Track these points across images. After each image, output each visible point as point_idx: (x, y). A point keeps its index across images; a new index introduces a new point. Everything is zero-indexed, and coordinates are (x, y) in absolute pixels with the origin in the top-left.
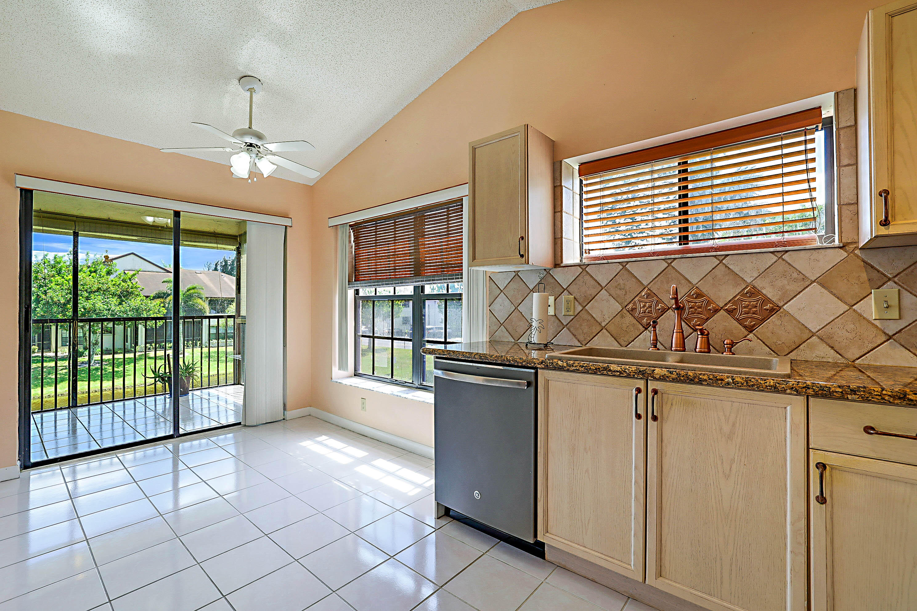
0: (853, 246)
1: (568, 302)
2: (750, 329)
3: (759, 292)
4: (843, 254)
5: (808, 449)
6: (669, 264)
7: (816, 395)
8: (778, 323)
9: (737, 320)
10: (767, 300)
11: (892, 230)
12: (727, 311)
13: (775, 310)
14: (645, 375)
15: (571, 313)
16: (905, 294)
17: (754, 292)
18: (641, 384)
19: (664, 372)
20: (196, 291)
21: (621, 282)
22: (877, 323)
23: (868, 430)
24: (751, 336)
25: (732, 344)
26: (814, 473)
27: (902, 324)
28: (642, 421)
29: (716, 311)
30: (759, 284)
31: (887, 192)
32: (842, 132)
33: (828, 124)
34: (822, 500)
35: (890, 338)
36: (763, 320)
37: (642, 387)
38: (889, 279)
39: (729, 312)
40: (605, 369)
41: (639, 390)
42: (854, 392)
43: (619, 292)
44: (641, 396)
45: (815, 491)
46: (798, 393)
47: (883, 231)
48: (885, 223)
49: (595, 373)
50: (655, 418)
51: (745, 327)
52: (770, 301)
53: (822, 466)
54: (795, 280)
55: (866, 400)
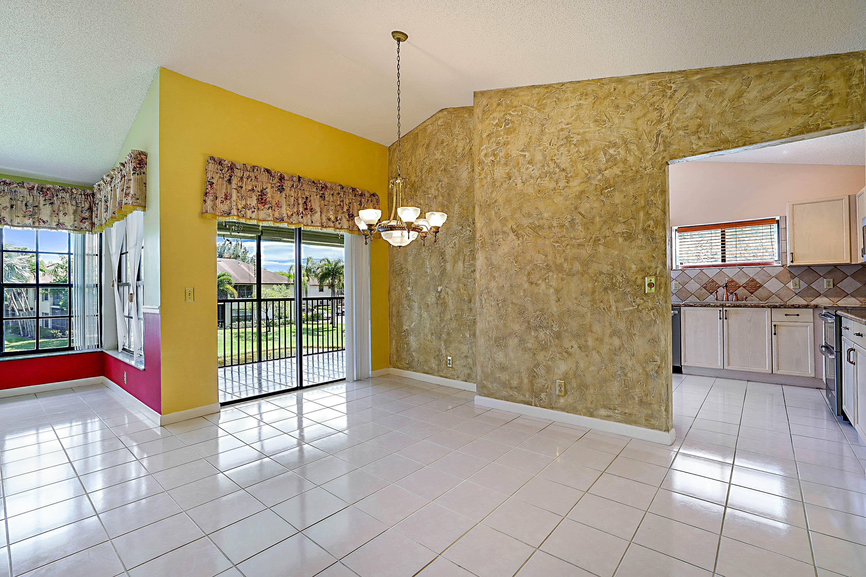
0: (785, 266)
1: (676, 284)
2: (752, 293)
3: (755, 280)
4: (782, 268)
5: (772, 321)
6: (721, 270)
7: (773, 307)
8: (762, 290)
9: (747, 290)
10: (758, 283)
11: (794, 264)
12: (743, 287)
13: (761, 286)
14: (723, 306)
15: (678, 289)
16: (801, 281)
17: (753, 280)
18: (721, 309)
19: (729, 304)
20: (224, 277)
21: (700, 277)
22: (793, 290)
23: (786, 315)
24: (752, 295)
25: (746, 298)
26: (773, 327)
27: (800, 290)
28: (722, 320)
29: (739, 287)
30: (755, 278)
31: (792, 253)
32: (782, 230)
33: (778, 222)
34: (775, 334)
35: (797, 294)
36: (757, 290)
37: (722, 310)
38: (796, 276)
39: (744, 287)
40: (708, 305)
41: (720, 311)
42: (782, 305)
43: (699, 280)
44: (721, 312)
45: (773, 332)
46: (769, 308)
47: (792, 264)
48: (792, 262)
49: (705, 307)
50: (726, 319)
51: (750, 292)
52: (759, 283)
53: (775, 326)
54: (767, 276)
55: (785, 308)
